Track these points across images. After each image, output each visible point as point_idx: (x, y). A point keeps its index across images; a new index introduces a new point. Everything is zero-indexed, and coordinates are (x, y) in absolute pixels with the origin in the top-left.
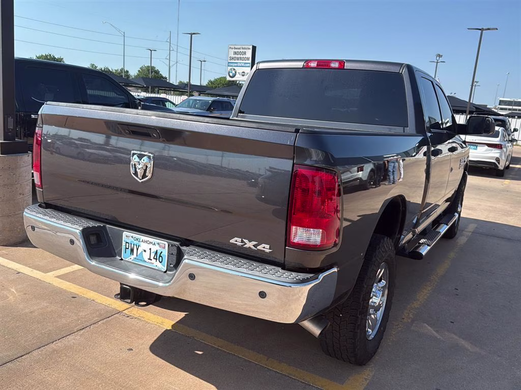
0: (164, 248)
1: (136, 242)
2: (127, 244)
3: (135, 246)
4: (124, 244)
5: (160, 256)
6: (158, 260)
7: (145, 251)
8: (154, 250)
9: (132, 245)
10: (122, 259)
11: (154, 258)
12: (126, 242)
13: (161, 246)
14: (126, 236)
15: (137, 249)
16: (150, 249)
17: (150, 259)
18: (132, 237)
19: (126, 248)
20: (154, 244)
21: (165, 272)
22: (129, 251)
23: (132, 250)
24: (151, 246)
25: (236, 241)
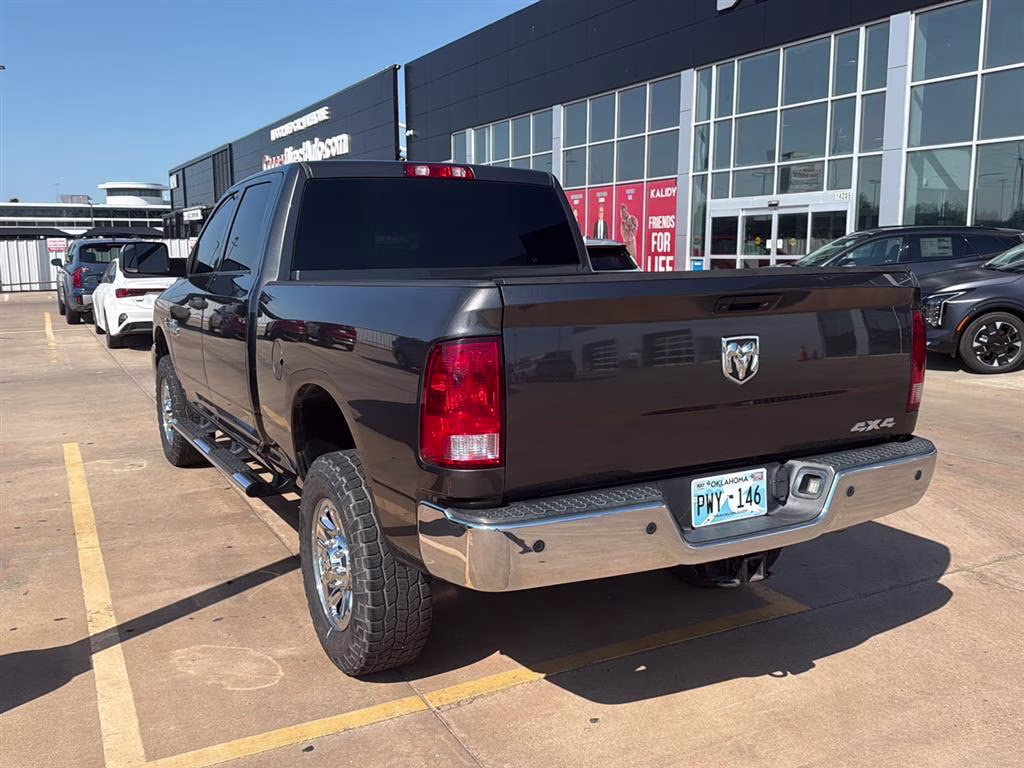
0: (761, 478)
1: (714, 490)
2: (701, 499)
3: (715, 496)
4: (694, 500)
5: (756, 494)
6: (753, 503)
7: (731, 497)
8: (745, 487)
9: (710, 497)
10: (693, 528)
11: (747, 502)
12: (699, 497)
13: (755, 479)
14: (698, 486)
15: (719, 500)
16: (740, 490)
17: (741, 506)
18: (708, 484)
19: (699, 506)
20: (746, 479)
21: (766, 515)
22: (704, 509)
23: (710, 505)
24: (735, 487)
25: (859, 427)
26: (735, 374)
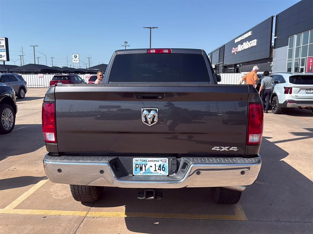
0: (166, 162)
1: (143, 163)
2: (137, 165)
3: (143, 166)
4: (134, 165)
5: (163, 167)
6: (161, 170)
7: (151, 167)
8: (158, 164)
9: (141, 165)
10: (133, 175)
11: (158, 169)
12: (136, 164)
13: (164, 161)
14: (136, 160)
15: (145, 167)
16: (155, 165)
17: (155, 171)
18: (141, 160)
19: (136, 168)
20: (158, 161)
21: (168, 176)
22: (138, 169)
23: (141, 168)
24: (155, 163)
25: (216, 148)
26: (146, 121)
